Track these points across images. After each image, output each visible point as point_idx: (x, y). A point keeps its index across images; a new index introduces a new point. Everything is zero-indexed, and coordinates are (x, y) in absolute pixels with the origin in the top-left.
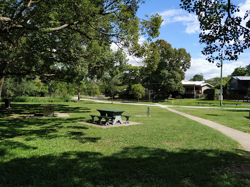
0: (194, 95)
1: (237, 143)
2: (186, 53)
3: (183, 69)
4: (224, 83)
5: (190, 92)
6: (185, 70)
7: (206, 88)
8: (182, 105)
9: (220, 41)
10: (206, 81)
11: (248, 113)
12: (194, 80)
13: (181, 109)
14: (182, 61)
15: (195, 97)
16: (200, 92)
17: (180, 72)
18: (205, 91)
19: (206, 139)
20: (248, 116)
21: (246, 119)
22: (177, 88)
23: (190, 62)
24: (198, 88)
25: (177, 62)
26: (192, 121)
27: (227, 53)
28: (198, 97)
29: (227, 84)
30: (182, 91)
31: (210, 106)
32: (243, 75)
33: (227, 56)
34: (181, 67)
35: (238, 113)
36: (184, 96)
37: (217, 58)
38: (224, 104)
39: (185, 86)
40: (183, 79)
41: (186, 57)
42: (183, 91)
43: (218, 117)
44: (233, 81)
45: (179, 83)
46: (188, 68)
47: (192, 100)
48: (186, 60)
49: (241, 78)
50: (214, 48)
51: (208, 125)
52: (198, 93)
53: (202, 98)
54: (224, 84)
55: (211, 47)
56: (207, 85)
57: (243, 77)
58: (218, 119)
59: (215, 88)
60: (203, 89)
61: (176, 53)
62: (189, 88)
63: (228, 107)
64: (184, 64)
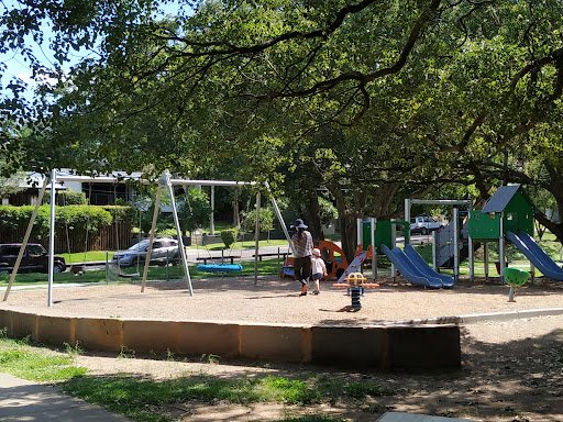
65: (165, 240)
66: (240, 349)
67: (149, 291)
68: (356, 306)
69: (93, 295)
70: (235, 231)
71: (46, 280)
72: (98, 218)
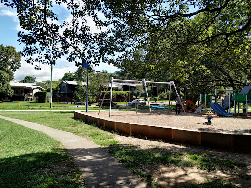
0: (24, 97)
1: (59, 143)
2: (15, 52)
3: (12, 69)
4: (54, 86)
5: (19, 95)
6: (14, 71)
7: (37, 90)
8: (9, 109)
9: (40, 44)
10: (38, 84)
11: (73, 114)
12: (25, 81)
13: (8, 113)
14: (11, 60)
15: (25, 100)
16: (31, 94)
17: (8, 72)
18: (36, 94)
19: (28, 144)
20: (73, 116)
21: (71, 119)
22: (4, 90)
23: (21, 62)
24: (29, 90)
25: (4, 60)
26: (17, 126)
27: (47, 57)
28: (28, 100)
29: (57, 88)
30: (9, 94)
31: (40, 109)
32: (71, 80)
33: (47, 60)
34: (9, 67)
35: (65, 114)
36: (12, 99)
37: (37, 60)
38: (54, 106)
39: (14, 88)
40: (11, 79)
41: (16, 56)
42: (11, 93)
43: (46, 119)
44: (63, 85)
45: (6, 84)
46: (18, 68)
47: (21, 103)
48: (16, 59)
49: (70, 82)
50: (34, 50)
51: (34, 129)
52: (29, 95)
53: (33, 101)
54: (55, 88)
55: (31, 49)
56: (39, 88)
57: (71, 81)
58: (45, 122)
59: (47, 90)
60: (35, 91)
61: (3, 50)
62: (18, 90)
63: (57, 109)
64: (13, 64)
65: (141, 100)
66: (172, 138)
67: (138, 113)
68: (209, 123)
69: (123, 114)
70: (158, 98)
71: (109, 108)
72: (125, 94)
